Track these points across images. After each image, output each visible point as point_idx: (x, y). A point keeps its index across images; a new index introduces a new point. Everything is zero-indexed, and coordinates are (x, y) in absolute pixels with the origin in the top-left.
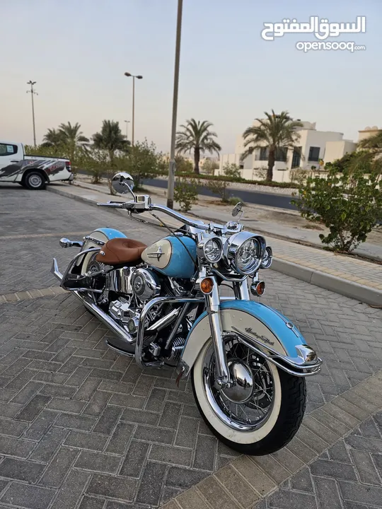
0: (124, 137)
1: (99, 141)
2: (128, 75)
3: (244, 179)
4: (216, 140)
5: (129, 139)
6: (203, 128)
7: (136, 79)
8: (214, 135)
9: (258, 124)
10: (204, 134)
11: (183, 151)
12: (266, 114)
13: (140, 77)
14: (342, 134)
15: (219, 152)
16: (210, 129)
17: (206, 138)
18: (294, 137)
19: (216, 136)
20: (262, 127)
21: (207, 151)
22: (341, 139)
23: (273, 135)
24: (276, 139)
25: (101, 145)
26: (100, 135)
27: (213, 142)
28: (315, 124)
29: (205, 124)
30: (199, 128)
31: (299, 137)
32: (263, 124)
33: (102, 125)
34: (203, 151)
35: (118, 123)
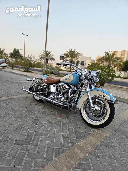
0: (21, 54)
1: (12, 55)
2: (23, 34)
3: (62, 70)
4: (53, 57)
5: (23, 55)
6: (49, 53)
7: (26, 35)
8: (52, 55)
9: (67, 53)
10: (49, 55)
11: (42, 60)
12: (69, 50)
13: (27, 35)
14: (91, 58)
15: (54, 61)
16: (51, 53)
17: (50, 56)
18: (78, 57)
19: (53, 56)
20: (68, 54)
21: (50, 60)
22: (90, 59)
23: (72, 56)
24: (72, 57)
25: (13, 56)
26: (12, 53)
27: (52, 57)
28: (82, 54)
29: (50, 52)
30: (48, 53)
31: (79, 57)
32: (68, 53)
33: (13, 50)
34: (49, 60)
35: (19, 50)
